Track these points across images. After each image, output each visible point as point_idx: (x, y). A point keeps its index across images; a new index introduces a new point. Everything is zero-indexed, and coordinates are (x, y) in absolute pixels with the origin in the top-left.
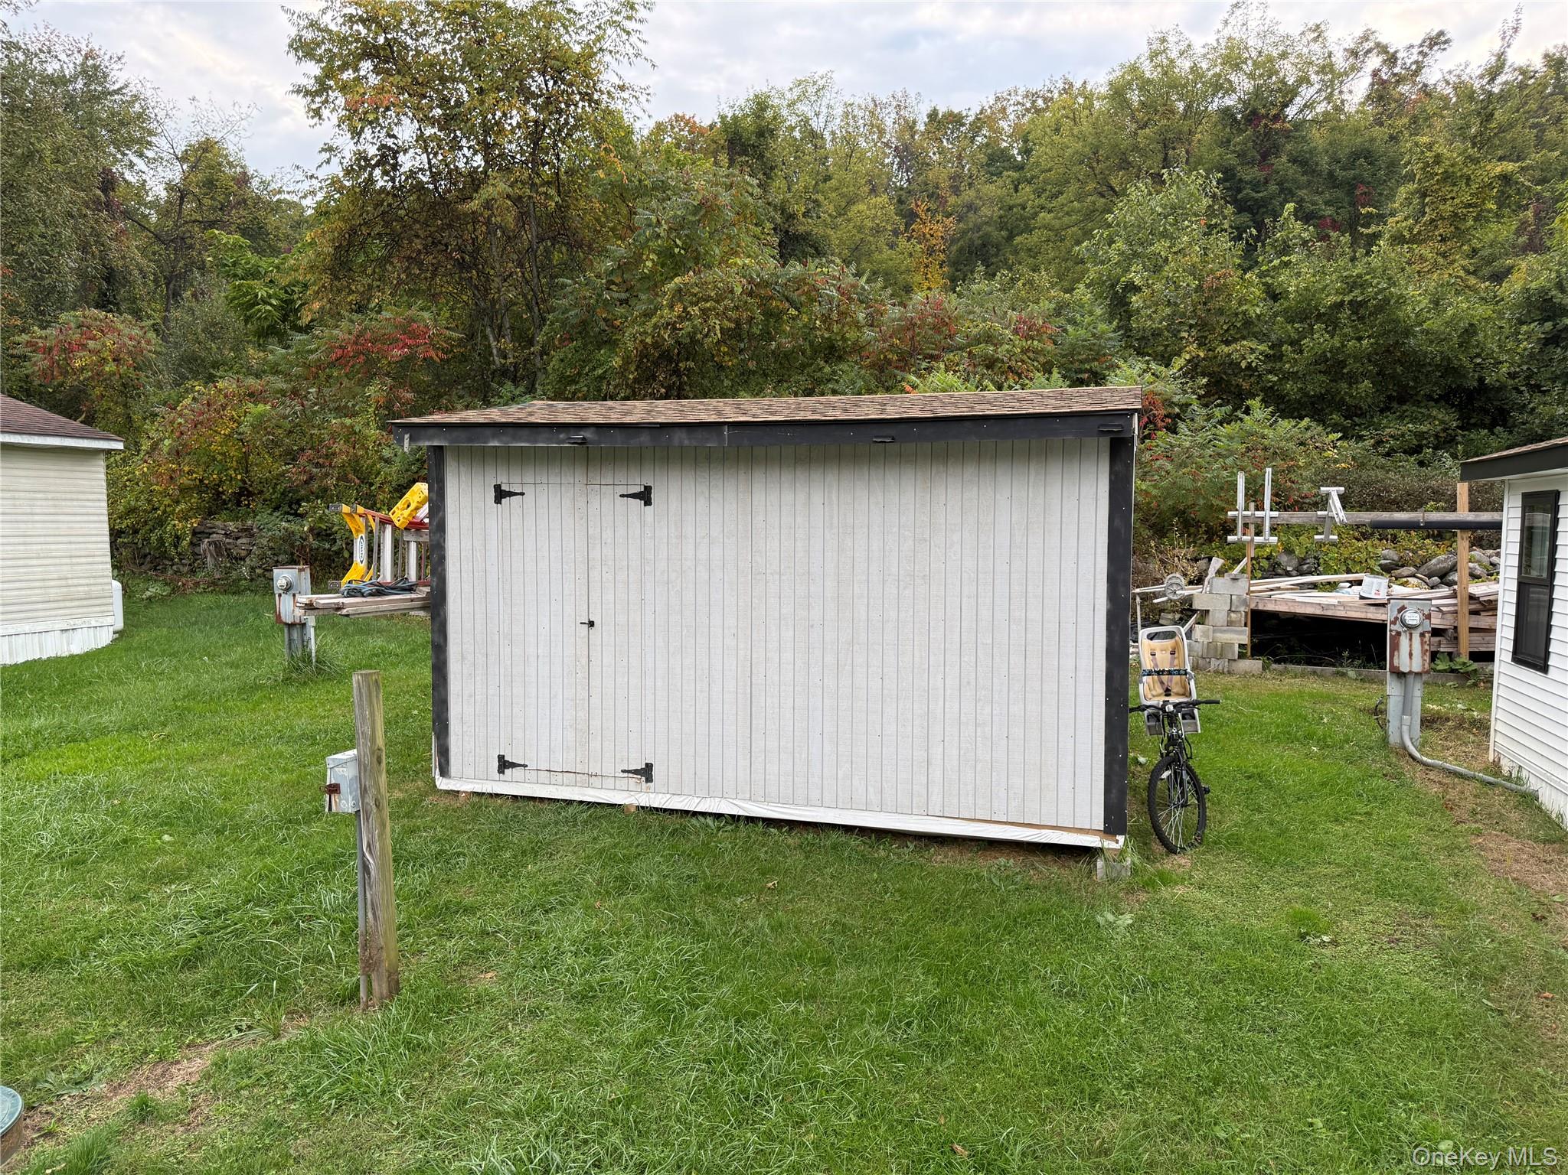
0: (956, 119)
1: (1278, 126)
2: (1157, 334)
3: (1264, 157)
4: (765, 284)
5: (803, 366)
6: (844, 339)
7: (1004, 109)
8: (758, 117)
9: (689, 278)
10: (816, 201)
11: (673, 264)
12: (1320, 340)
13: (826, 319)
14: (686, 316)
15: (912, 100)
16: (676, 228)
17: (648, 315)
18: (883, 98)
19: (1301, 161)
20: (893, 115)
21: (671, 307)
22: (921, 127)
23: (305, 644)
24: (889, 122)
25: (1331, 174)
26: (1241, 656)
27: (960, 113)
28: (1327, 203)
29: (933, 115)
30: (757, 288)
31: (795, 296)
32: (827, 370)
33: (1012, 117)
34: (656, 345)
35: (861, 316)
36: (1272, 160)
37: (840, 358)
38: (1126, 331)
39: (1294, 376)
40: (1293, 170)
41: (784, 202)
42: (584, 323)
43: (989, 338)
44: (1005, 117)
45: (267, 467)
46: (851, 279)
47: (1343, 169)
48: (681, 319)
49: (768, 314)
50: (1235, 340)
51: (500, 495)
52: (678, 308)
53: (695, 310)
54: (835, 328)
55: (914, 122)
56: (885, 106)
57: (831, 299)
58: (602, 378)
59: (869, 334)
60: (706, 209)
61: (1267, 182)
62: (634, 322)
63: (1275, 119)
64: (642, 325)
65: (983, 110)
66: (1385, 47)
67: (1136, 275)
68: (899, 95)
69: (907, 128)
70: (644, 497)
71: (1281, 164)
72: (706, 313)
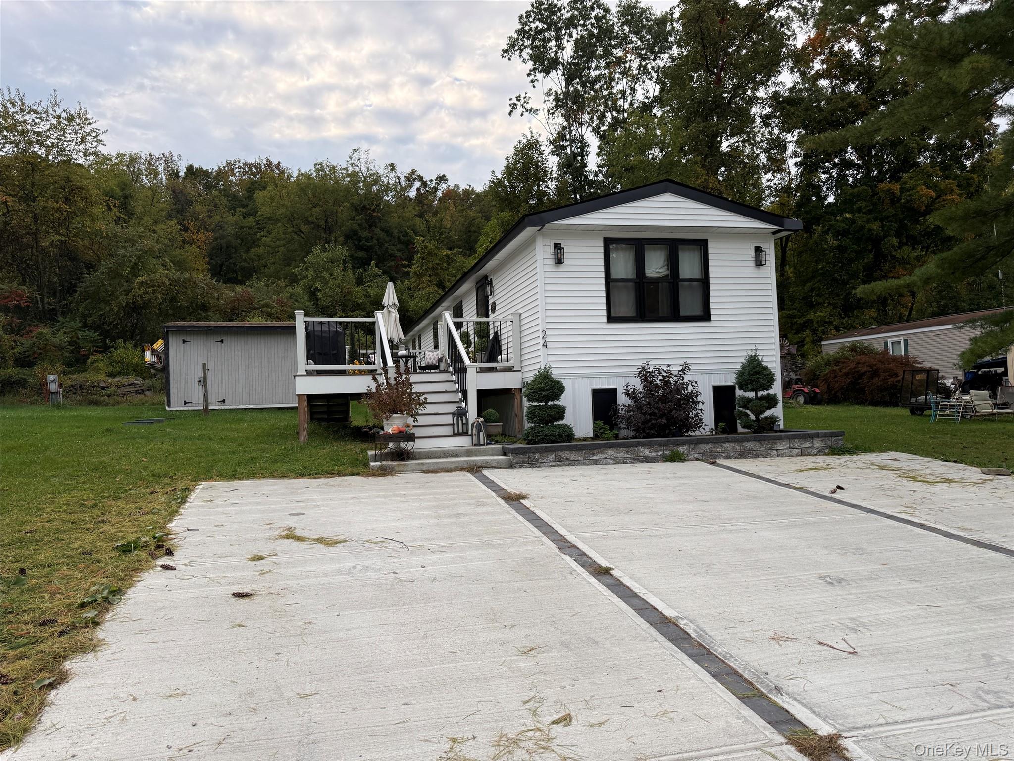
0: (205, 173)
1: (375, 214)
2: (328, 307)
3: (370, 226)
6: (210, 303)
7: (232, 170)
9: (145, 278)
13: (201, 295)
14: (146, 292)
15: (175, 158)
16: (139, 258)
18: (157, 154)
19: (386, 231)
20: (164, 165)
21: (139, 289)
22: (182, 174)
23: (58, 399)
24: (161, 169)
25: (399, 238)
27: (207, 171)
28: (398, 250)
29: (190, 169)
31: (186, 286)
32: (204, 314)
33: (237, 175)
34: (134, 303)
36: (373, 229)
38: (316, 304)
40: (382, 235)
43: (267, 305)
44: (234, 175)
50: (355, 311)
51: (184, 342)
53: (149, 290)
54: (206, 299)
55: (178, 172)
56: (158, 159)
59: (221, 302)
61: (372, 238)
62: (121, 294)
63: (374, 210)
64: (127, 295)
65: (220, 170)
66: (421, 179)
67: (318, 285)
68: (167, 154)
69: (174, 174)
70: (222, 341)
71: (377, 231)
72: (154, 292)
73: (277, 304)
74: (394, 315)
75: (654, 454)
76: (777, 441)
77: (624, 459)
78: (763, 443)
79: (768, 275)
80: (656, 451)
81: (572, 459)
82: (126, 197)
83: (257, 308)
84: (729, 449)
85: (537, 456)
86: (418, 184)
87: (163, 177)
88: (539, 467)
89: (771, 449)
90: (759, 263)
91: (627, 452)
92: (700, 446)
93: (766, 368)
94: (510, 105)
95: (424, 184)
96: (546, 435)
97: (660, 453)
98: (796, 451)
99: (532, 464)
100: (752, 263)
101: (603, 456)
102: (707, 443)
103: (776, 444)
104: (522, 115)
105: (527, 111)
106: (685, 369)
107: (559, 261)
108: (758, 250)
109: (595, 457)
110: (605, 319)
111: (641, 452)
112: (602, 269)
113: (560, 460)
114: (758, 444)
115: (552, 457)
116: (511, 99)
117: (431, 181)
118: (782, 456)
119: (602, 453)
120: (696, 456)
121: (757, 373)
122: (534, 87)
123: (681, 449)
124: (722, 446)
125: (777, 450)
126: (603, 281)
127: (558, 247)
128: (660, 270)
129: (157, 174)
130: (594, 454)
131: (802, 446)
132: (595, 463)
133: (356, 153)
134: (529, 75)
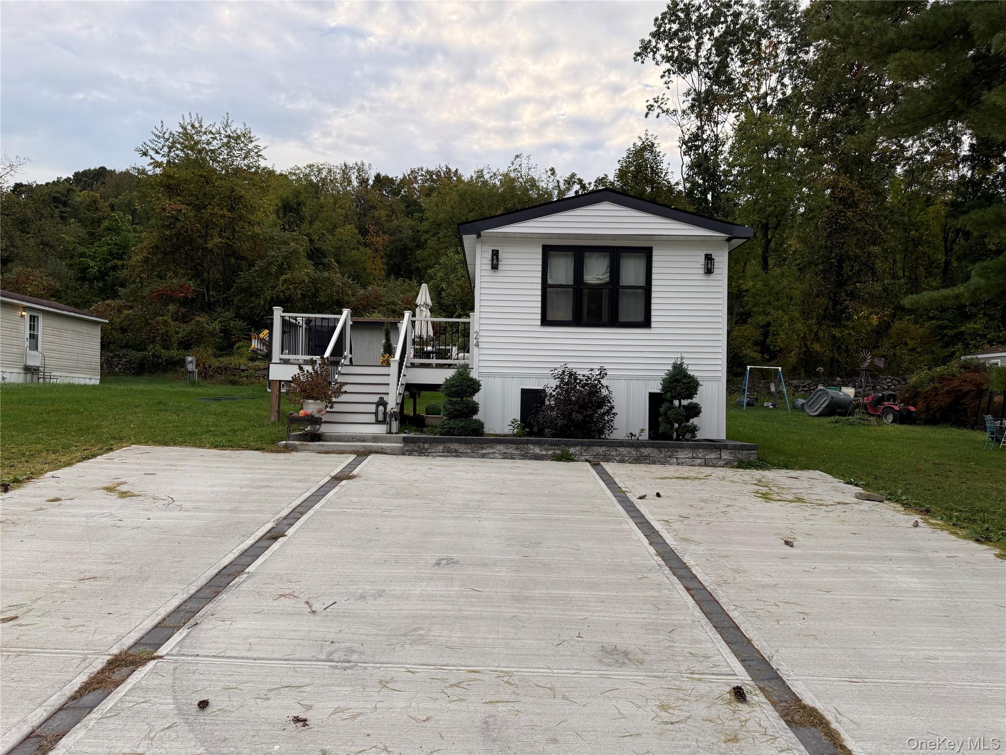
0: (391, 181)
4: (316, 279)
5: (328, 308)
6: (343, 300)
7: (415, 178)
8: (297, 196)
9: (289, 276)
10: (322, 234)
11: (281, 270)
13: (337, 292)
14: (288, 289)
15: (366, 167)
16: (285, 258)
17: (273, 288)
18: (350, 164)
20: (356, 174)
21: (283, 285)
22: (371, 182)
23: (194, 377)
24: (353, 177)
27: (392, 178)
29: (378, 177)
30: (314, 281)
31: (326, 284)
32: (338, 309)
33: (420, 182)
35: (350, 292)
42: (247, 288)
43: (393, 303)
44: (417, 182)
46: (346, 279)
48: (286, 289)
52: (285, 286)
53: (291, 287)
54: (340, 296)
55: (368, 180)
56: (352, 168)
57: (339, 286)
58: (253, 307)
60: (295, 252)
62: (268, 289)
64: (272, 290)
65: (405, 177)
66: (580, 181)
67: (444, 285)
68: (359, 164)
69: (363, 182)
72: (295, 288)
73: (402, 301)
74: (424, 313)
75: (544, 453)
76: (679, 450)
77: (512, 454)
78: (663, 450)
79: (720, 283)
80: (546, 450)
81: (460, 451)
82: (299, 204)
83: (384, 306)
84: (625, 453)
85: (426, 446)
86: (576, 187)
87: (355, 183)
88: (428, 456)
89: (670, 457)
90: (709, 271)
91: (517, 449)
92: (593, 448)
93: (690, 377)
94: (647, 107)
95: (583, 187)
96: (450, 428)
97: (550, 452)
98: (699, 461)
99: (421, 453)
100: (702, 271)
101: (492, 451)
102: (601, 446)
103: (676, 452)
104: (658, 117)
105: (664, 111)
106: (603, 373)
107: (495, 267)
108: (709, 258)
109: (484, 451)
110: (539, 323)
111: (530, 450)
112: (540, 274)
113: (448, 451)
114: (656, 451)
115: (441, 448)
116: (647, 101)
117: (590, 184)
118: (682, 464)
119: (491, 447)
120: (587, 457)
121: (677, 381)
122: (668, 88)
123: (572, 450)
124: (616, 450)
125: (677, 458)
126: (540, 287)
127: (495, 254)
128: (601, 277)
129: (350, 182)
130: (483, 448)
131: (706, 457)
132: (483, 456)
133: (518, 159)
134: (662, 77)
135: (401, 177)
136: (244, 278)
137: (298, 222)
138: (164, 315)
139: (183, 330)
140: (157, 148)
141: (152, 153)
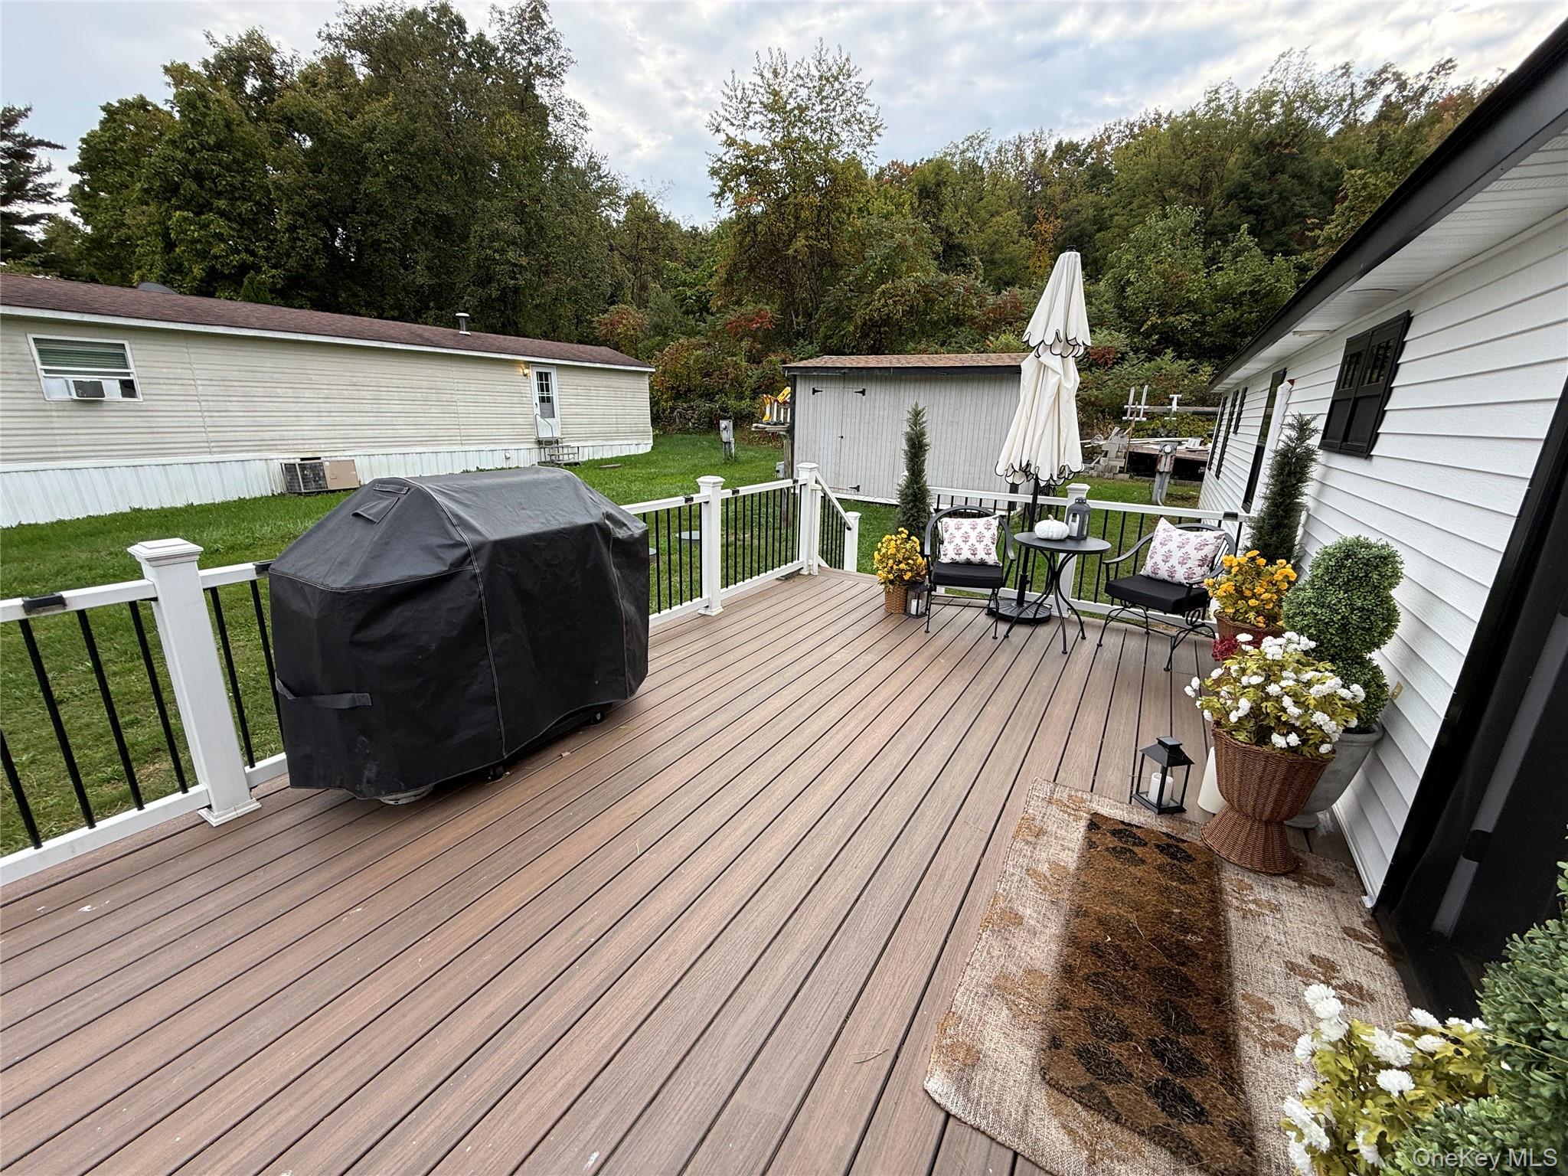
0: (1074, 147)
1: (1287, 151)
2: (1138, 309)
3: (1274, 173)
4: (927, 286)
6: (964, 314)
7: (1109, 137)
8: (937, 174)
9: (889, 285)
10: (967, 223)
11: (882, 278)
12: (1229, 313)
13: (956, 304)
14: (886, 305)
15: (1046, 135)
16: (884, 259)
17: (868, 304)
18: (1026, 135)
19: (1300, 177)
20: (1032, 147)
21: (879, 301)
22: (1049, 154)
23: (730, 450)
24: (1028, 152)
25: (1320, 185)
26: (1120, 472)
27: (1077, 143)
29: (1059, 146)
30: (923, 290)
31: (941, 291)
32: (954, 330)
33: (1114, 142)
34: (870, 319)
35: (975, 302)
36: (1278, 176)
37: (962, 325)
39: (1210, 335)
40: (1291, 184)
41: (948, 225)
42: (837, 309)
44: (1110, 143)
45: (697, 379)
46: (972, 282)
47: (1330, 180)
48: (883, 306)
49: (926, 301)
50: (1179, 314)
51: (814, 391)
52: (883, 301)
53: (890, 302)
54: (960, 308)
55: (1046, 151)
56: (1027, 141)
57: (959, 293)
58: (844, 335)
59: (977, 312)
60: (901, 247)
61: (1271, 191)
62: (861, 308)
63: (1287, 145)
64: (866, 309)
65: (1094, 139)
66: (1399, 76)
69: (1040, 155)
70: (863, 392)
71: (1284, 178)
72: (896, 303)
82: (938, 185)
86: (1388, 88)
87: (1030, 158)
95: (1402, 85)
117: (1418, 77)
129: (1023, 160)
133: (1283, 60)
135: (1089, 139)
136: (834, 293)
137: (936, 211)
138: (734, 355)
139: (755, 373)
140: (729, 117)
141: (724, 125)
